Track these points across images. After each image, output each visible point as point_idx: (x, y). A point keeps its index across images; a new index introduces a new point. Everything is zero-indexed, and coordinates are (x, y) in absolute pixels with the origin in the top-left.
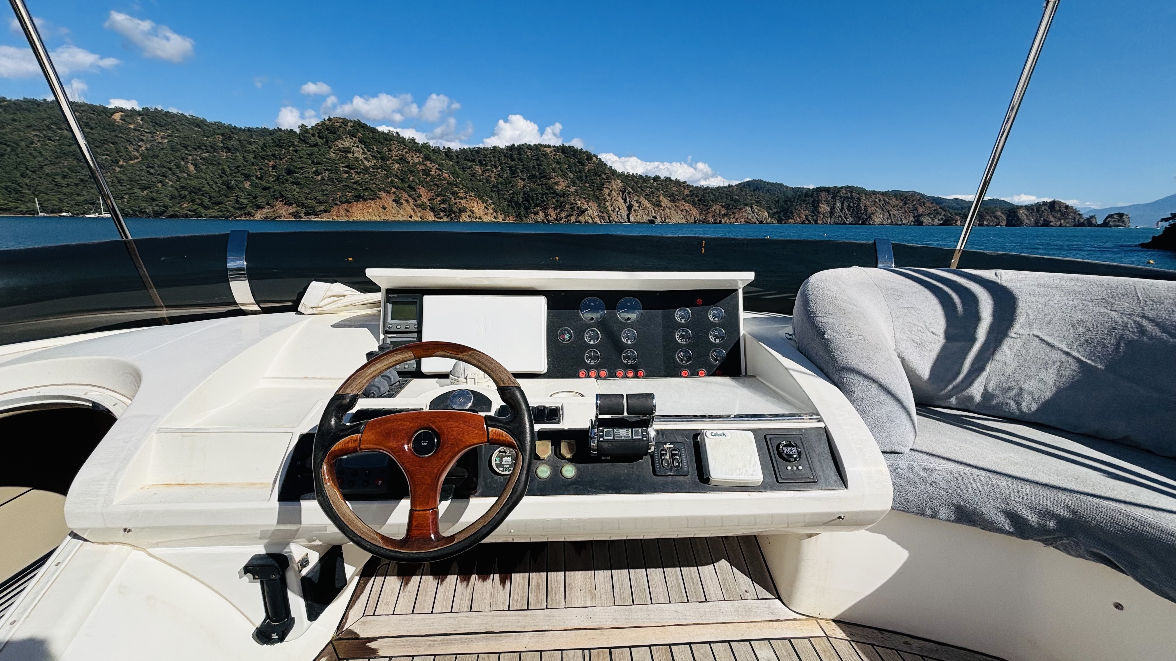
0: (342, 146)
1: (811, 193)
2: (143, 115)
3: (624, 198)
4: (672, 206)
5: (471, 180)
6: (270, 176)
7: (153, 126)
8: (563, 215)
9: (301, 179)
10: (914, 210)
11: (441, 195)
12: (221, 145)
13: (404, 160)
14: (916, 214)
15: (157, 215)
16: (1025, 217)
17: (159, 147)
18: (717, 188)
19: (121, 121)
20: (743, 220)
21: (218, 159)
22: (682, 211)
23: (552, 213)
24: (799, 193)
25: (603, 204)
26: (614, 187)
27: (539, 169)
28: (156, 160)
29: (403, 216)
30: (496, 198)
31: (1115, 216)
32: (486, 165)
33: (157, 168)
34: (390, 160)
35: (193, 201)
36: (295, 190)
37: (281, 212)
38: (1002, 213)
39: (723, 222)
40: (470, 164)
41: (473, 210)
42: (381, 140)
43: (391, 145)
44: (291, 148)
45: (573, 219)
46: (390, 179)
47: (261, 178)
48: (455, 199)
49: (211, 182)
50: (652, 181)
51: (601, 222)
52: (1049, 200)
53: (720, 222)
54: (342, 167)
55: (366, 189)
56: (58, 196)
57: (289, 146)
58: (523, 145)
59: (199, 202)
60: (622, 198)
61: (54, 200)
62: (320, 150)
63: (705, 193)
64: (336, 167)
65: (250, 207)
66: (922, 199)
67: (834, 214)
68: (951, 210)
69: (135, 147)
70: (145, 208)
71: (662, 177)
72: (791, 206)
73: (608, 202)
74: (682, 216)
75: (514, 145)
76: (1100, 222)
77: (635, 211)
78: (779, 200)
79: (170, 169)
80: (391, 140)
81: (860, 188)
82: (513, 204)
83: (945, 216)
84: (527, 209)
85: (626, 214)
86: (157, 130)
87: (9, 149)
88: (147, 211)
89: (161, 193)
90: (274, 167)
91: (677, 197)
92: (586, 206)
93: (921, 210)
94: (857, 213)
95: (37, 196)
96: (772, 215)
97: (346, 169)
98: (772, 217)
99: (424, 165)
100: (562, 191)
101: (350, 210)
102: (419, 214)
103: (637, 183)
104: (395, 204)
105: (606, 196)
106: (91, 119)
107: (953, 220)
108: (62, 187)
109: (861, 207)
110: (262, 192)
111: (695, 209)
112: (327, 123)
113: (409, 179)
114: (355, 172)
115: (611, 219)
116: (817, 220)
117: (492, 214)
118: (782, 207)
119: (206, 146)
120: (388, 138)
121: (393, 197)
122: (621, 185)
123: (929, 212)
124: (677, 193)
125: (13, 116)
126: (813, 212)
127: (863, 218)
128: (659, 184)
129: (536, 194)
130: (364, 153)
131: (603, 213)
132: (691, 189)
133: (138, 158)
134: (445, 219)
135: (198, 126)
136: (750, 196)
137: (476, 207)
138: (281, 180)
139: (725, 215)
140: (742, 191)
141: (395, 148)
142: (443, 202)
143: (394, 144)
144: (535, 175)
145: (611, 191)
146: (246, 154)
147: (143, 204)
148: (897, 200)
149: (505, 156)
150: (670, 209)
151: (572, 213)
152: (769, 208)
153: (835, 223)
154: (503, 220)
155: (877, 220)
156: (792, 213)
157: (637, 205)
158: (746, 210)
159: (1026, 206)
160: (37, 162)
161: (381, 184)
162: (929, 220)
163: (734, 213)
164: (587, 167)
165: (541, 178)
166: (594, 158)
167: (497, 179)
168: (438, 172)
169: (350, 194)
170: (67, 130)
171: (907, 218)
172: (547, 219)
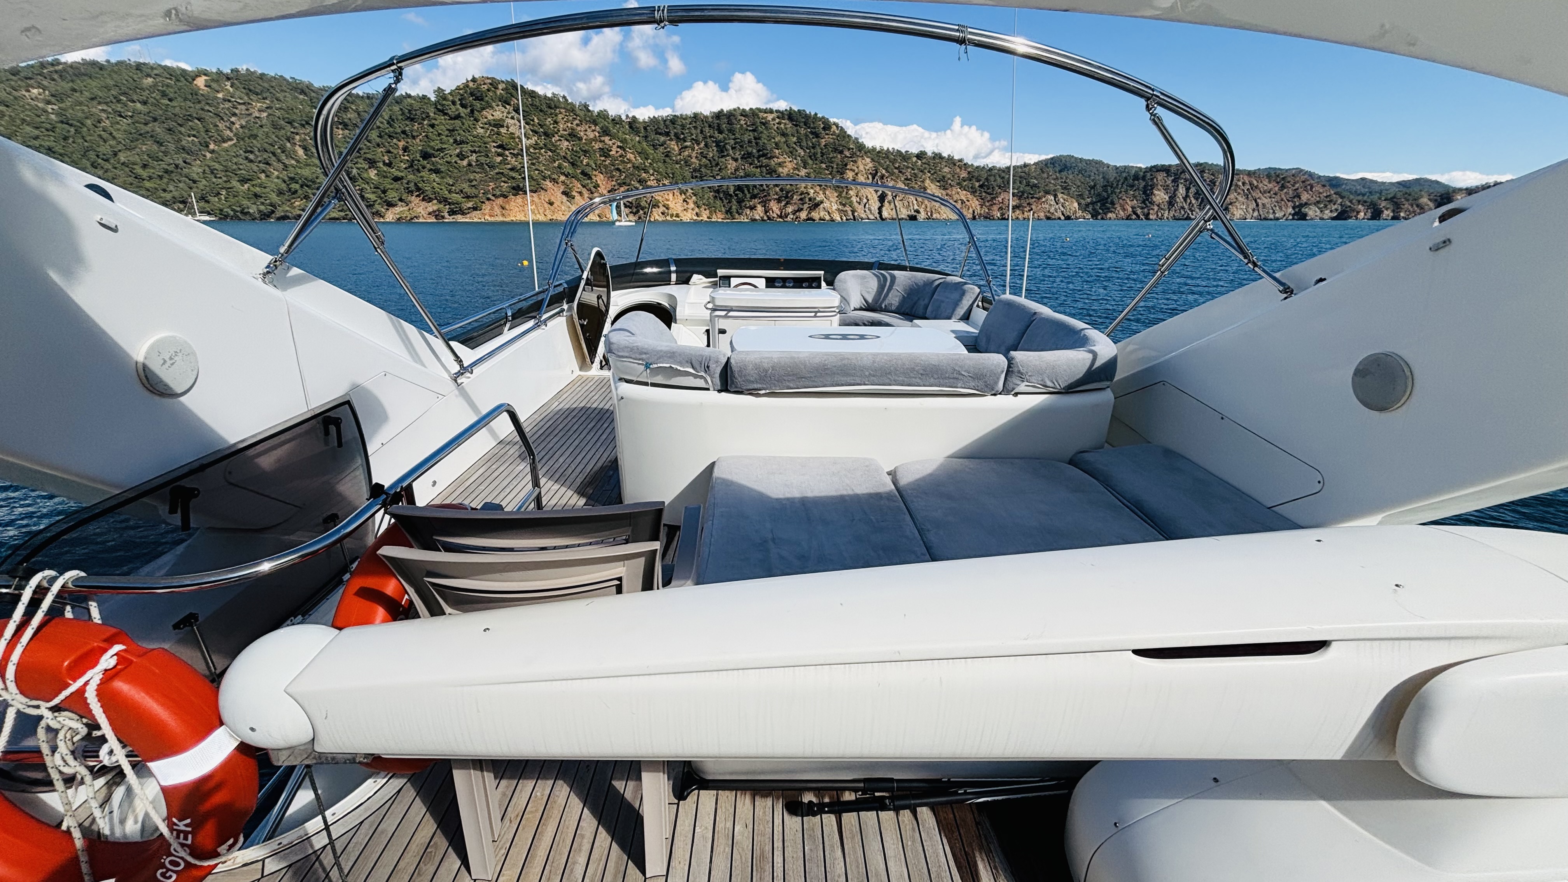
0: (492, 118)
1: (1142, 174)
2: (232, 78)
3: (875, 184)
5: (665, 162)
6: (401, 162)
7: (247, 94)
8: (790, 209)
9: (441, 165)
10: (1294, 197)
11: (624, 183)
13: (574, 136)
14: (1297, 204)
15: (265, 216)
17: (257, 123)
18: (1006, 167)
19: (205, 88)
20: (1042, 215)
23: (775, 207)
24: (1124, 175)
25: (845, 193)
26: (861, 168)
27: (757, 143)
28: (254, 141)
30: (698, 187)
32: (684, 140)
33: (257, 153)
34: (556, 135)
35: (307, 197)
36: (434, 181)
37: (419, 210)
38: (1430, 198)
39: (1014, 217)
40: (662, 139)
41: (668, 205)
42: (544, 107)
43: (556, 115)
44: (425, 122)
45: (803, 215)
46: (557, 162)
47: (389, 165)
50: (915, 159)
51: (842, 219)
54: (494, 147)
57: (423, 119)
58: (735, 110)
60: (872, 184)
62: (463, 124)
63: (990, 176)
64: (486, 147)
65: (379, 204)
66: (1307, 180)
67: (1173, 205)
68: (1354, 196)
69: (227, 124)
70: (248, 208)
71: (929, 153)
72: (1112, 193)
73: (852, 189)
75: (722, 110)
77: (889, 202)
78: (1095, 185)
79: (274, 154)
80: (556, 107)
82: (721, 195)
83: (1341, 205)
84: (740, 202)
85: (876, 207)
86: (252, 100)
87: (72, 130)
88: (251, 211)
89: (265, 187)
90: (405, 149)
91: (950, 181)
92: (821, 197)
93: (1305, 197)
96: (1084, 208)
97: (499, 150)
98: (1084, 210)
99: (601, 141)
100: (788, 175)
101: (507, 207)
102: (597, 212)
103: (893, 162)
104: (565, 198)
105: (850, 182)
106: (168, 86)
107: (1354, 211)
108: (143, 180)
110: (392, 184)
111: (975, 199)
112: (471, 84)
113: (582, 162)
114: (511, 153)
115: (856, 214)
116: (1149, 214)
117: (693, 209)
118: (1099, 195)
120: (552, 105)
121: (562, 187)
122: (871, 165)
123: (1318, 199)
124: (949, 176)
125: (72, 84)
126: (1144, 202)
128: (925, 164)
131: (844, 205)
132: (969, 170)
133: (233, 140)
135: (303, 92)
136: (1054, 179)
137: (671, 199)
138: (416, 167)
139: (1017, 207)
140: (1043, 172)
141: (563, 118)
143: (561, 113)
144: (751, 153)
145: (857, 174)
147: (245, 202)
148: (1270, 182)
149: (710, 126)
151: (801, 206)
152: (1080, 197)
153: (1175, 218)
154: (708, 218)
155: (1237, 212)
156: (1113, 203)
157: (893, 194)
158: (1047, 200)
161: (545, 169)
162: (1316, 212)
163: (1029, 204)
164: (823, 140)
165: (759, 156)
166: (834, 127)
167: (700, 160)
168: (621, 152)
169: (506, 185)
170: (140, 102)
171: (1284, 209)
172: (768, 216)
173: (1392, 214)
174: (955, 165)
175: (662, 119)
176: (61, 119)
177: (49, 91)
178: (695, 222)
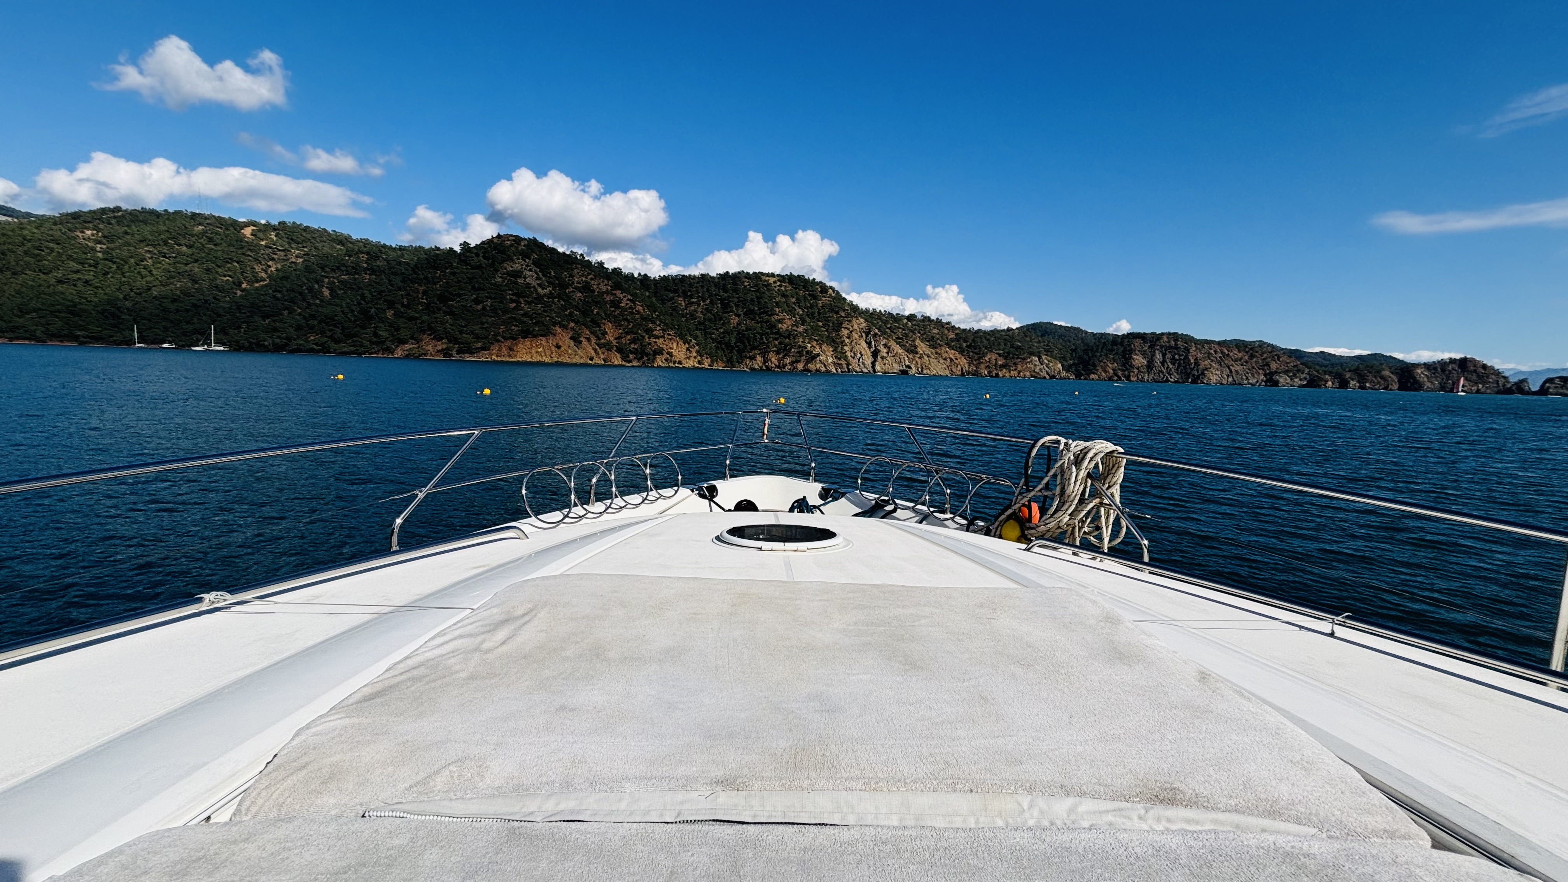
0: (511, 269)
1: (1120, 340)
2: (278, 229)
3: (868, 341)
4: (932, 353)
5: (671, 314)
6: (418, 304)
7: (289, 243)
8: (788, 360)
9: (456, 308)
10: (1264, 366)
11: (632, 332)
12: (365, 265)
13: (588, 288)
14: (1268, 371)
15: (278, 349)
16: (1426, 379)
17: (292, 267)
18: (991, 331)
19: (251, 237)
20: (1028, 374)
21: (360, 283)
22: (945, 359)
23: (774, 359)
24: (1103, 341)
25: (840, 348)
26: (856, 327)
27: (759, 302)
28: (285, 282)
29: (581, 357)
30: (701, 339)
31: (1557, 381)
32: (691, 297)
33: (285, 293)
34: (570, 287)
35: (323, 333)
36: (447, 322)
37: (428, 348)
38: (1392, 373)
39: (1001, 375)
40: (671, 295)
41: (672, 353)
42: (561, 262)
43: (573, 270)
44: (447, 271)
45: (800, 366)
46: (569, 311)
47: (407, 307)
48: (649, 338)
49: (346, 310)
50: (905, 321)
51: (837, 371)
52: (1458, 356)
53: (997, 375)
54: (510, 294)
55: (536, 324)
56: (164, 324)
57: (446, 268)
58: (739, 272)
59: (329, 334)
60: (866, 341)
61: (157, 328)
62: (483, 273)
63: (977, 337)
64: (502, 294)
65: (390, 341)
66: (1274, 351)
67: (1152, 369)
68: (1317, 367)
69: (264, 267)
70: (264, 341)
71: (919, 317)
72: (1092, 356)
73: (846, 345)
74: (945, 366)
75: (728, 272)
76: (1535, 387)
77: (882, 358)
78: (1076, 349)
79: (301, 294)
80: (573, 263)
81: (1186, 335)
82: (723, 346)
83: (1309, 374)
84: (740, 352)
85: (870, 362)
86: (292, 248)
87: (114, 266)
88: (266, 343)
89: (285, 323)
90: (425, 293)
91: (938, 341)
92: (817, 350)
93: (1274, 366)
94: (1185, 368)
95: (137, 323)
96: (1067, 368)
97: (514, 298)
98: (1067, 371)
99: (612, 294)
100: (787, 330)
101: (515, 348)
102: (602, 356)
103: (886, 322)
104: (572, 343)
105: (845, 339)
106: (217, 233)
107: (1322, 380)
108: (170, 312)
109: (1189, 360)
110: (406, 323)
111: (963, 358)
112: (495, 241)
113: (592, 311)
114: (525, 301)
115: (851, 367)
116: (1129, 376)
117: (695, 358)
118: (1080, 358)
119: (346, 267)
120: (570, 261)
121: (571, 333)
122: (864, 325)
123: (1286, 368)
124: (938, 336)
125: (126, 228)
126: (1124, 365)
127: (1194, 375)
128: (915, 325)
129: (754, 334)
130: (538, 278)
131: (840, 359)
132: (957, 332)
133: (265, 281)
134: (635, 363)
135: (341, 243)
136: (1037, 342)
137: (675, 348)
138: (432, 309)
139: (1002, 366)
140: (1026, 336)
141: (578, 273)
142: (633, 341)
143: (577, 268)
144: (754, 310)
145: (851, 332)
146: (392, 277)
147: (263, 335)
148: (1239, 351)
149: (716, 286)
150: (928, 356)
151: (798, 358)
152: (1062, 359)
153: (1154, 381)
154: (709, 366)
155: (1214, 376)
156: (1094, 366)
157: (885, 351)
158: (1032, 361)
159: (1425, 364)
160: (144, 283)
161: (556, 316)
162: (1286, 379)
163: (1015, 364)
164: (820, 302)
165: (761, 313)
166: (830, 291)
167: (704, 315)
168: (631, 304)
169: (517, 329)
170: (187, 246)
171: (1256, 376)
172: (766, 366)
173: (1358, 385)
174: (943, 327)
175: (672, 278)
176: (106, 256)
177: (103, 233)
178: (695, 368)
